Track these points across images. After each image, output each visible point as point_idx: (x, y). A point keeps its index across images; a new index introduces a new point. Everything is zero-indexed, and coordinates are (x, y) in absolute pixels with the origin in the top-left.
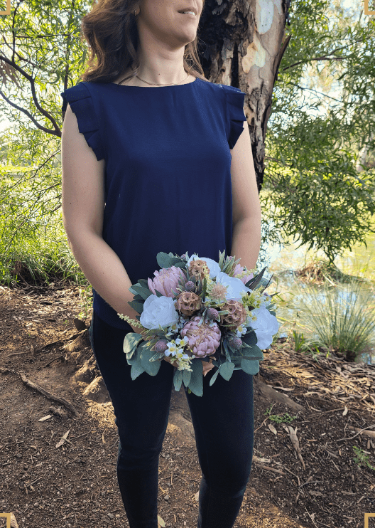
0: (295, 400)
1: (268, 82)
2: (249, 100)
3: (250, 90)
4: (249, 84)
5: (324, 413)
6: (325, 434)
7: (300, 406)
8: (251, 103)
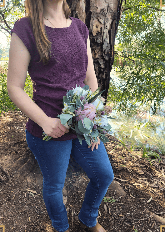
0: (124, 188)
1: (112, 4)
2: (98, 16)
3: (98, 11)
4: (98, 7)
5: (135, 199)
6: (129, 213)
7: (124, 192)
8: (99, 18)
